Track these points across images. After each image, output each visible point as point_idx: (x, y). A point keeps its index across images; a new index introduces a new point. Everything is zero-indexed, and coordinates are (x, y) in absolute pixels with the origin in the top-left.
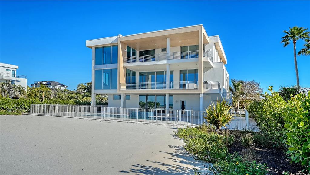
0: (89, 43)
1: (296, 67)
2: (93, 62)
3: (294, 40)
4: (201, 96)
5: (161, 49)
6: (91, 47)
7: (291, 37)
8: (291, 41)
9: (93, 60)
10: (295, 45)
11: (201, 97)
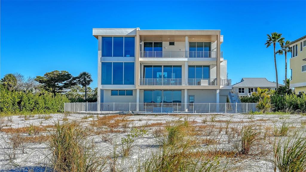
0: (96, 32)
1: (276, 66)
2: (100, 52)
3: (274, 44)
4: (218, 91)
5: (168, 43)
6: (97, 37)
7: (273, 41)
8: (272, 44)
9: (99, 50)
10: (275, 47)
11: (218, 93)
